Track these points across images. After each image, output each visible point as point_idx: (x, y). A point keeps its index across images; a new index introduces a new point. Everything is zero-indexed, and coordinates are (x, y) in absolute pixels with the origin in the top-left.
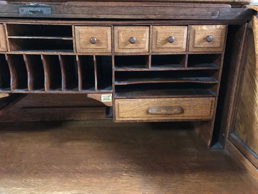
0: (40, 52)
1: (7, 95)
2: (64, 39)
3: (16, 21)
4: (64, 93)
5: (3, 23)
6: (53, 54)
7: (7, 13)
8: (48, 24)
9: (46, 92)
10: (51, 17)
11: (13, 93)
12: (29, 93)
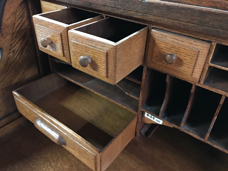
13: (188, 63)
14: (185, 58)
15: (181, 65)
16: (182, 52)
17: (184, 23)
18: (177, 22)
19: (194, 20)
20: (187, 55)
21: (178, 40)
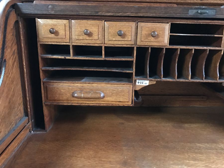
0: (193, 47)
1: (155, 83)
2: (216, 36)
3: (180, 20)
4: (204, 82)
5: (169, 22)
6: (203, 49)
7: (180, 14)
8: (205, 23)
9: (190, 80)
10: (214, 17)
11: (162, 81)
12: (176, 81)
13: (161, 35)
14: (160, 33)
15: (158, 37)
16: (158, 30)
17: (158, 14)
18: (154, 14)
19: (162, 12)
20: (160, 31)
21: (154, 25)
